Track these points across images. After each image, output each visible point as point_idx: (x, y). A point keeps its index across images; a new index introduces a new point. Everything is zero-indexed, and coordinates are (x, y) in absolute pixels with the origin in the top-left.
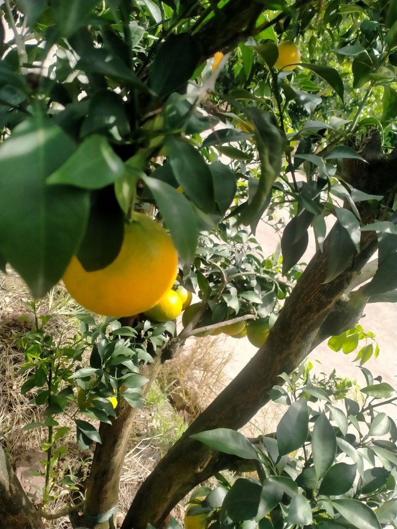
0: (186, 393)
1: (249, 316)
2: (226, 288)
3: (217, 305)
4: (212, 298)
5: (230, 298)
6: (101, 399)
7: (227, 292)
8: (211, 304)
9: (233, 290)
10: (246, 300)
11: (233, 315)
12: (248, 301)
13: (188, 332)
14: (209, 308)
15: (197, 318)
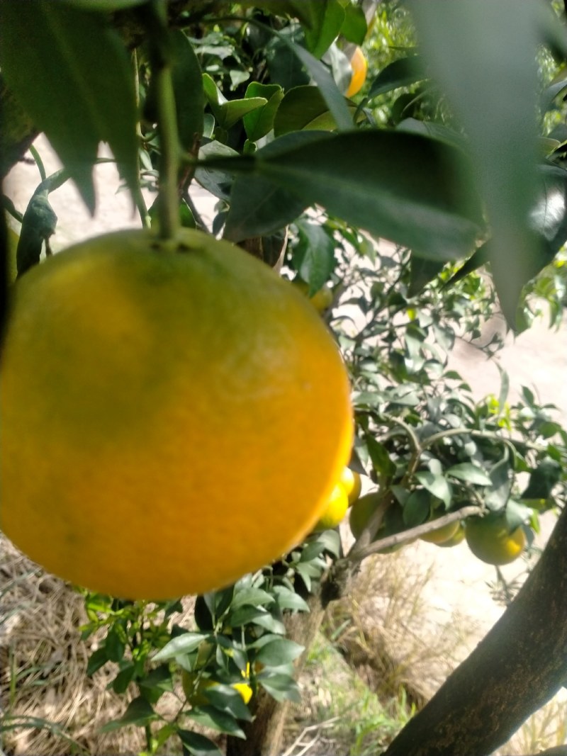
0: (367, 637)
1: (470, 510)
2: (421, 462)
3: (410, 495)
4: (398, 481)
5: (431, 479)
6: (221, 688)
7: (424, 469)
8: (398, 492)
9: (434, 465)
10: (459, 480)
11: (441, 510)
12: (463, 482)
13: (364, 549)
14: (396, 501)
15: (377, 520)
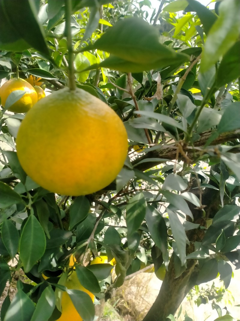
0: (128, 303)
5: (141, 255)
